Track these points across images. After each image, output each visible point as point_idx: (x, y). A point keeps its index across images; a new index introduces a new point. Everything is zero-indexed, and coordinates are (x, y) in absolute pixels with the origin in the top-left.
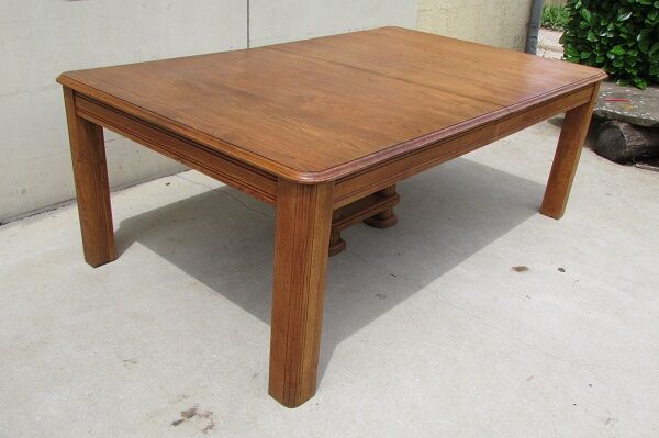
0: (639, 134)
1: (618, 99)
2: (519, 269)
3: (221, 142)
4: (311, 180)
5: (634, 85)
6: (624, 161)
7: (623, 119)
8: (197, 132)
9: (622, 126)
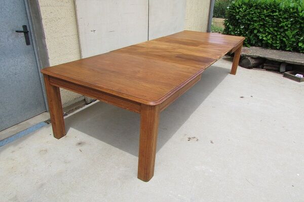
0: (253, 60)
1: (245, 51)
2: (242, 97)
3: (117, 92)
4: (155, 104)
5: (247, 46)
6: (249, 68)
7: (249, 56)
8: (106, 89)
9: (249, 58)
